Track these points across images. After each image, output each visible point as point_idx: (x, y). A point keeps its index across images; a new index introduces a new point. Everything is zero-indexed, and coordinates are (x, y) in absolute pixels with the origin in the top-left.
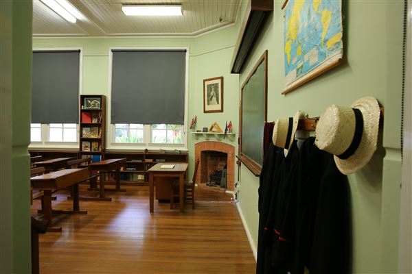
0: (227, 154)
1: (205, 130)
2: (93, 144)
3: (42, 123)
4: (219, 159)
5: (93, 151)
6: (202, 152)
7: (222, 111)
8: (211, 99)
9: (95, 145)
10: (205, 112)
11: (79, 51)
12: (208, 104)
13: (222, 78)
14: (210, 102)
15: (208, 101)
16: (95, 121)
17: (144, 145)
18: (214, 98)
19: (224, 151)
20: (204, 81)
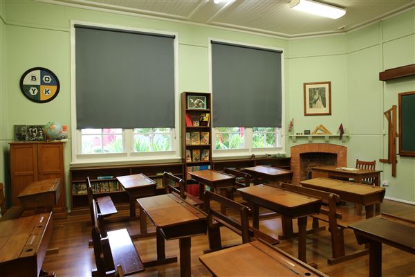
0: (337, 155)
1: (307, 132)
2: (195, 153)
3: (124, 128)
4: (309, 160)
5: (194, 161)
6: (301, 154)
7: (330, 114)
8: (315, 102)
9: (196, 153)
10: (306, 115)
11: (174, 37)
12: (311, 107)
13: (329, 83)
14: (314, 105)
15: (310, 104)
16: (196, 124)
17: (247, 150)
18: (320, 102)
19: (333, 152)
20: (305, 85)
